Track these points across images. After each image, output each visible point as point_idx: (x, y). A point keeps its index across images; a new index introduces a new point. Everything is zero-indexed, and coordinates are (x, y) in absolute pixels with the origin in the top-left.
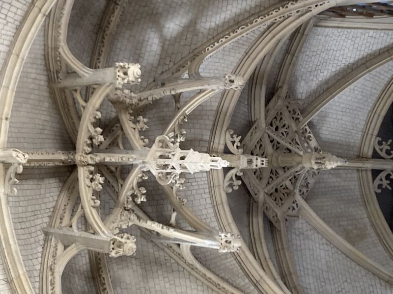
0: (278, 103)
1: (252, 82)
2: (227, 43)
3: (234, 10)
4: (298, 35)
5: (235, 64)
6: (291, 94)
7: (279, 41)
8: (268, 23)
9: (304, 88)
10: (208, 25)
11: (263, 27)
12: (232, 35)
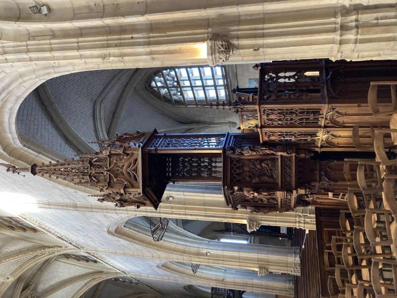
0: (28, 292)
1: (19, 280)
2: (13, 260)
3: (21, 246)
4: (47, 262)
5: (13, 271)
6: (35, 289)
7: (37, 264)
8: (35, 255)
9: (42, 287)
10: (6, 250)
11: (31, 256)
12: (16, 257)
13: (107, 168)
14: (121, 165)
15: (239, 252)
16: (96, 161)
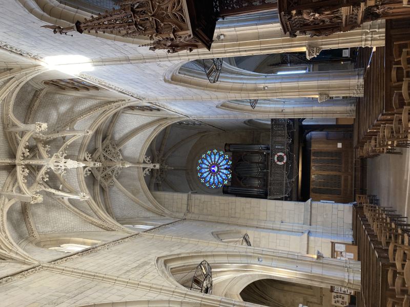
0: (107, 142)
1: (97, 133)
2: (86, 117)
3: (89, 104)
4: (116, 115)
5: (89, 126)
6: (112, 138)
7: (108, 117)
8: (104, 110)
9: (118, 136)
10: (78, 109)
11: (101, 112)
12: (88, 114)
13: (151, 13)
14: (164, 7)
15: (298, 81)
16: (138, 7)
